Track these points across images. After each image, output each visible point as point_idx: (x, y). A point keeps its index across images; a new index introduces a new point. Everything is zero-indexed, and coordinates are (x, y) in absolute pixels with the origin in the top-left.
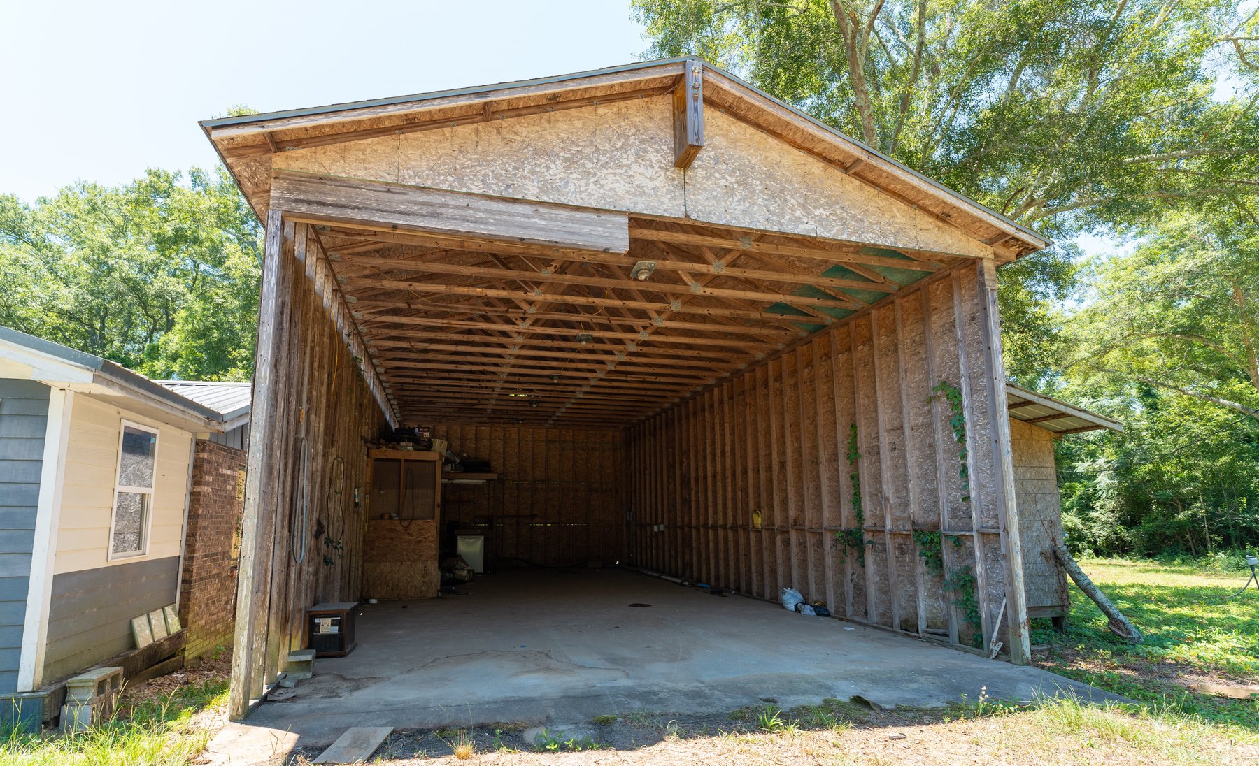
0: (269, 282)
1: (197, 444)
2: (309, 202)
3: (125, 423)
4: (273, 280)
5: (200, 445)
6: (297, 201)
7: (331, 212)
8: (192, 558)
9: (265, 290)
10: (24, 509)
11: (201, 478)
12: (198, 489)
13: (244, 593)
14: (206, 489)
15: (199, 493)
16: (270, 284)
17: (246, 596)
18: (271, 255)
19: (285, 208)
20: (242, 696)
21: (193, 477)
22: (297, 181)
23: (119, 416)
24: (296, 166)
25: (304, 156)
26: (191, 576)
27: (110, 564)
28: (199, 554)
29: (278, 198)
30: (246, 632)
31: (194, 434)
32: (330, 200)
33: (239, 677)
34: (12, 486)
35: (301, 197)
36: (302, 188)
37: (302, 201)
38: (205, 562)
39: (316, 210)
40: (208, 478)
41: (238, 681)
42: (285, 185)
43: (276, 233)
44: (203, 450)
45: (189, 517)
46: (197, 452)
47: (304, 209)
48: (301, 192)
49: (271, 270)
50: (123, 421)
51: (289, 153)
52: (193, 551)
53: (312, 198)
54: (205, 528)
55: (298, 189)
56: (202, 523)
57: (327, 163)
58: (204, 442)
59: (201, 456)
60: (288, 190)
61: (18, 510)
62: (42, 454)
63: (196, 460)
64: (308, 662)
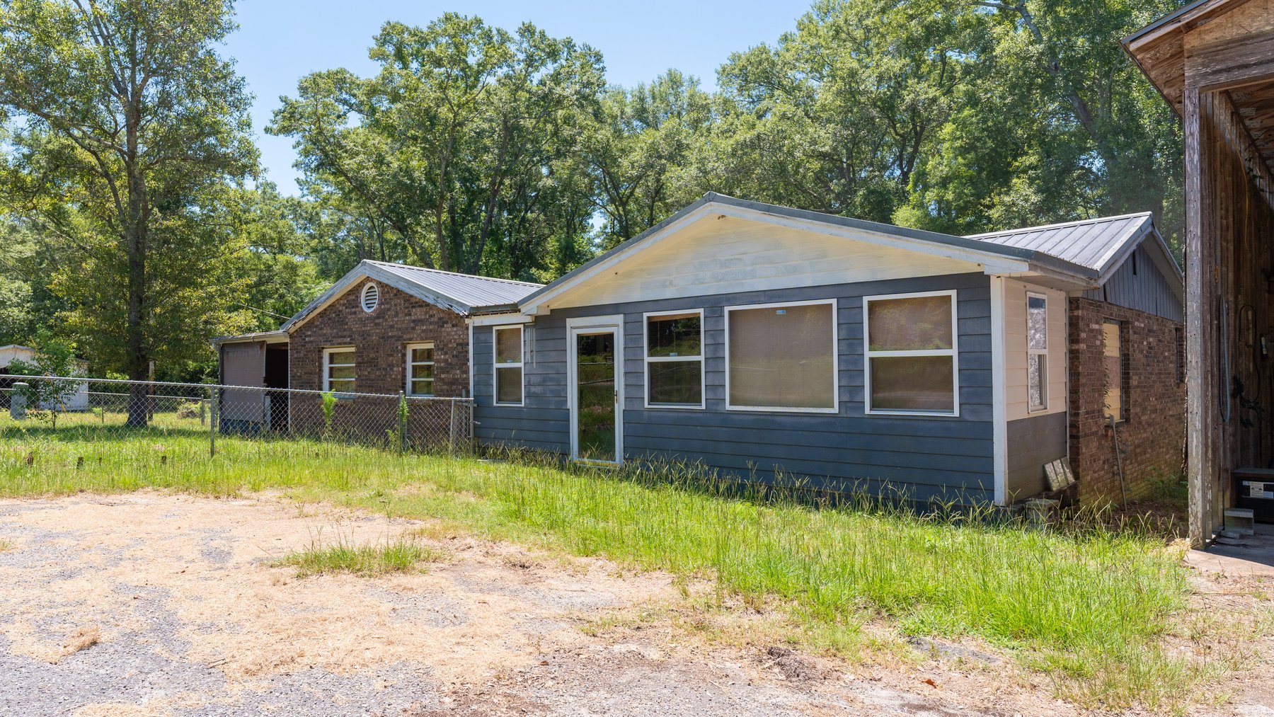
0: (1192, 161)
1: (1071, 302)
2: (1228, 70)
3: (1030, 294)
4: (1196, 158)
5: (1073, 303)
6: (1214, 73)
7: (1255, 72)
8: (1077, 415)
9: (1188, 169)
10: (982, 371)
11: (1078, 335)
12: (1075, 347)
13: (1195, 443)
14: (1083, 346)
15: (1077, 351)
16: (1193, 163)
17: (1197, 446)
18: (1192, 134)
19: (1202, 84)
20: (1201, 530)
21: (1070, 335)
22: (1210, 53)
23: (1024, 290)
24: (1209, 38)
25: (1219, 26)
26: (1078, 432)
27: (1030, 416)
28: (1082, 411)
29: (1194, 76)
30: (1199, 477)
31: (1067, 293)
32: (1253, 59)
33: (1196, 514)
34: (972, 354)
35: (1218, 67)
36: (1219, 57)
37: (1220, 71)
38: (1087, 418)
39: (1237, 74)
40: (1083, 335)
41: (1196, 517)
42: (1200, 61)
43: (1194, 112)
44: (1077, 308)
45: (1071, 374)
46: (1071, 310)
47: (1223, 78)
48: (1218, 62)
49: (1193, 149)
50: (1028, 293)
51: (1202, 28)
52: (1078, 408)
53: (1231, 64)
54: (1084, 385)
55: (1214, 61)
56: (1083, 380)
57: (1246, 23)
58: (1077, 299)
59: (1076, 314)
60: (1203, 65)
61: (979, 372)
62: (990, 329)
63: (1071, 318)
64: (1249, 519)
